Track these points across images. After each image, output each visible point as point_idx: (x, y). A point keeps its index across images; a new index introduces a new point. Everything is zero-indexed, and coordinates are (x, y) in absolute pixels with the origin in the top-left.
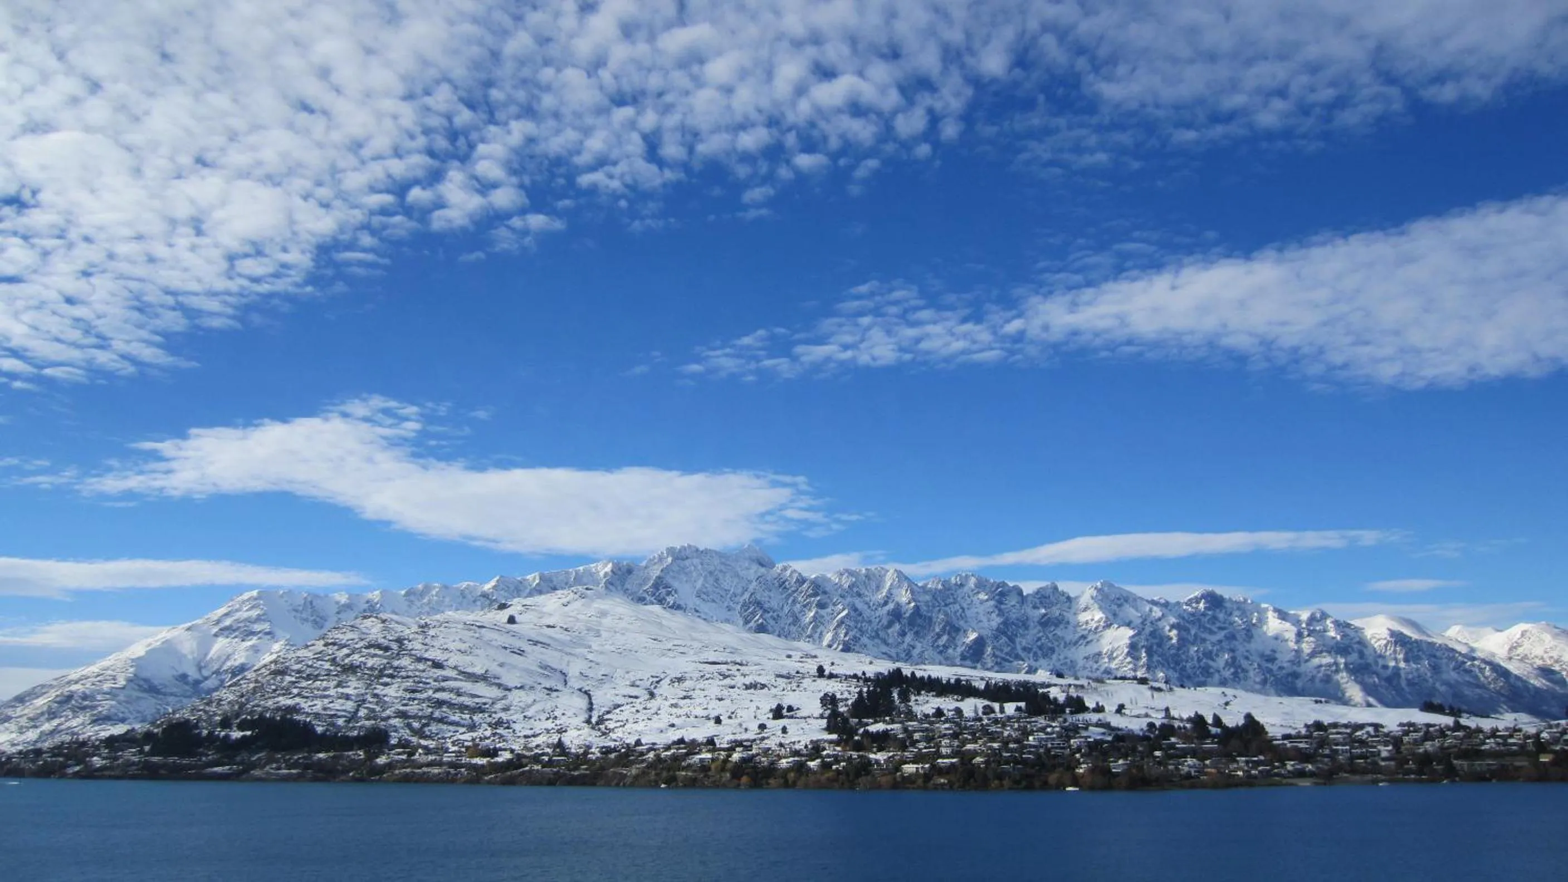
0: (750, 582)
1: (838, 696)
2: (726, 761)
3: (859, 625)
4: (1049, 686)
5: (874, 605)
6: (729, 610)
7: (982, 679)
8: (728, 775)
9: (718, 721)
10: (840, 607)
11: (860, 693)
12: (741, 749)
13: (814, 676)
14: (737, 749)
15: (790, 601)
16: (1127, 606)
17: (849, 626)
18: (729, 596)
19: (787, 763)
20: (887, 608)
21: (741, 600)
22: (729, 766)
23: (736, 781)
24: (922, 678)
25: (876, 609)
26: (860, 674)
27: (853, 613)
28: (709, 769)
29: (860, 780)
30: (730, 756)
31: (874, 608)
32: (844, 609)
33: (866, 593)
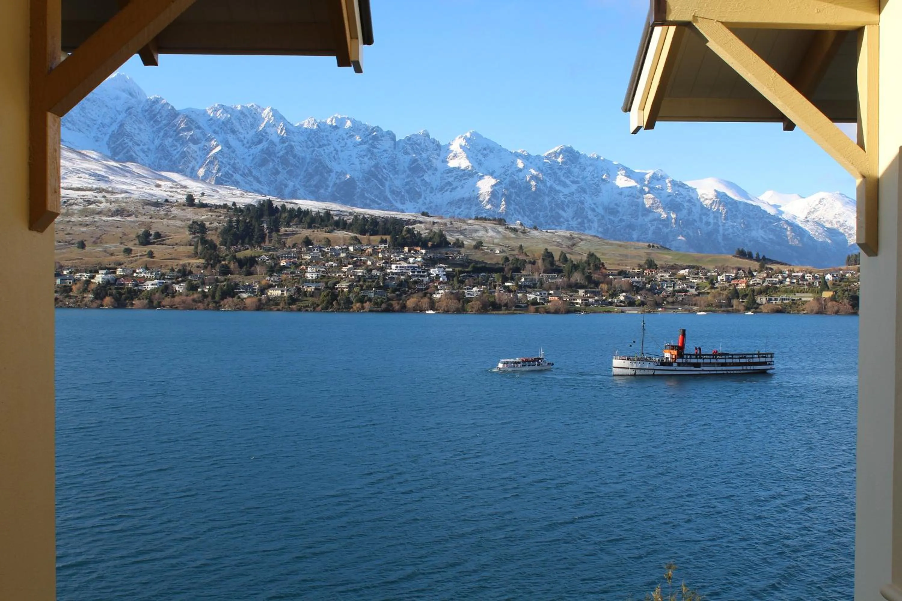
0: (119, 112)
1: (207, 224)
2: (88, 282)
3: (232, 162)
4: (415, 222)
5: (248, 143)
6: (97, 141)
7: (351, 214)
8: (91, 296)
9: (82, 245)
10: (214, 143)
11: (230, 221)
12: (104, 272)
13: (184, 205)
14: (100, 272)
15: (161, 134)
16: (491, 155)
17: (222, 162)
18: (96, 126)
19: (152, 284)
20: (260, 147)
21: (110, 131)
22: (92, 286)
23: (99, 302)
24: (292, 210)
25: (250, 147)
26: (230, 204)
27: (226, 150)
28: (71, 290)
29: (225, 301)
30: (93, 277)
31: (248, 145)
32: (217, 145)
33: (241, 130)
